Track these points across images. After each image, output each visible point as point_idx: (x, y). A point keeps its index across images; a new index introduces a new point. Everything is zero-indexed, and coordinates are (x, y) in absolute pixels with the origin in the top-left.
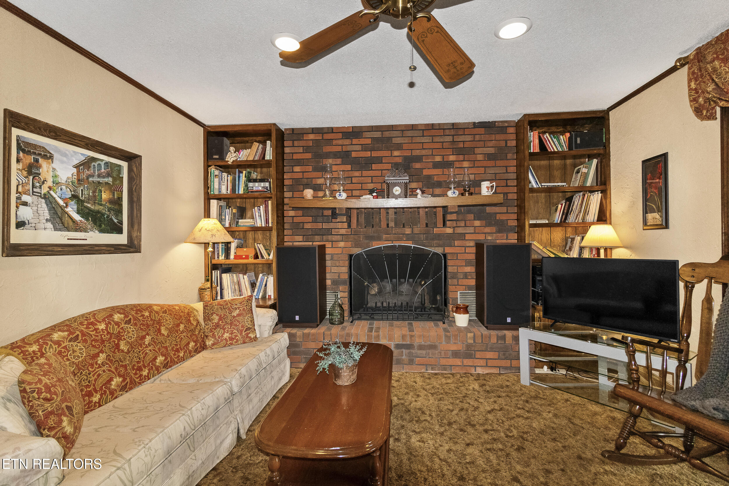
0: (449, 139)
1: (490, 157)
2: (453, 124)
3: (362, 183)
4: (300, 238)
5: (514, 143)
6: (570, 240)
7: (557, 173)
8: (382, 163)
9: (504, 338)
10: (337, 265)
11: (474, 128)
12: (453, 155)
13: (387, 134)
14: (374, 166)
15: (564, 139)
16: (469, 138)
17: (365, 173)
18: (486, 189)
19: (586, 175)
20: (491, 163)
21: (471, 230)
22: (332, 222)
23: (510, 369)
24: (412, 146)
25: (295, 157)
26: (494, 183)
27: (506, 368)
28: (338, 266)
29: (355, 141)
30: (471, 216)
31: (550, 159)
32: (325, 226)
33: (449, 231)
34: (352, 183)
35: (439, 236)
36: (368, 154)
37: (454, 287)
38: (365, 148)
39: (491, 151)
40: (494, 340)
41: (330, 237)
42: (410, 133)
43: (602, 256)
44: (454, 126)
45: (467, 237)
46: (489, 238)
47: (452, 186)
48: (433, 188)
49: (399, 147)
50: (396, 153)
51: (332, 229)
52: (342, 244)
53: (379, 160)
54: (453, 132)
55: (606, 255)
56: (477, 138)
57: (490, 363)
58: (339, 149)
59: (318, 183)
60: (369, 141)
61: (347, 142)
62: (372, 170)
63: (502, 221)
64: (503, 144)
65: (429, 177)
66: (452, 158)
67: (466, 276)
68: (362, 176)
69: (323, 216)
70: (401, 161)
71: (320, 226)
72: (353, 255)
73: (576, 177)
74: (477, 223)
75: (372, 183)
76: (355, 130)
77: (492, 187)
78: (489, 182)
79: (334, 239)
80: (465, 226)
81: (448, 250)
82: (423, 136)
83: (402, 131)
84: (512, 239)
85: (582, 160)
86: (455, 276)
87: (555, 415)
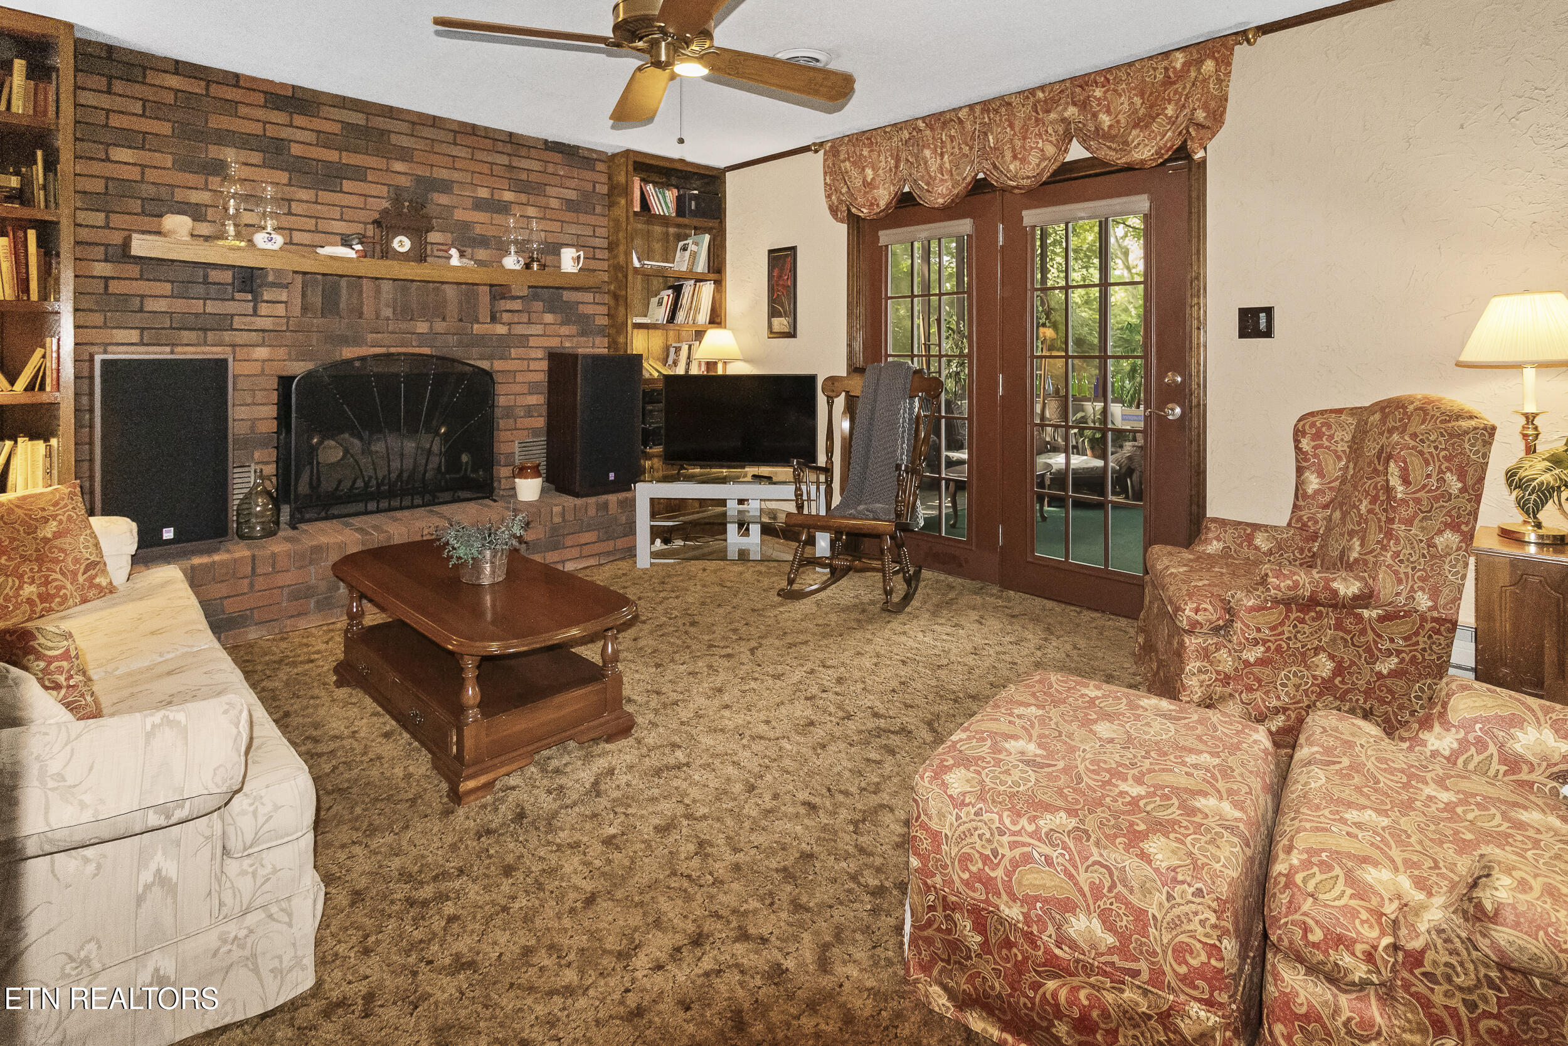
0: (504, 160)
1: (571, 205)
2: (511, 134)
3: (317, 218)
4: (134, 336)
5: (604, 189)
6: (672, 350)
7: (657, 246)
8: (365, 180)
9: (605, 506)
10: (249, 401)
11: (546, 149)
12: (509, 190)
13: (380, 122)
14: (347, 185)
15: (671, 195)
16: (536, 166)
17: (324, 196)
18: (569, 261)
19: (694, 255)
20: (569, 216)
21: (537, 329)
22: (233, 299)
23: (614, 554)
24: (434, 159)
25: (116, 121)
26: (581, 253)
27: (608, 553)
28: (248, 405)
29: (299, 120)
30: (538, 306)
31: (648, 222)
32: (212, 307)
33: (501, 329)
34: (290, 213)
35: (482, 340)
36: (332, 156)
37: (509, 433)
38: (325, 140)
39: (572, 195)
40: (592, 512)
41: (227, 336)
42: (427, 132)
43: (720, 372)
44: (512, 139)
45: (533, 342)
46: (567, 345)
47: (513, 249)
48: (473, 247)
49: (405, 155)
50: (399, 166)
51: (232, 316)
52: (262, 353)
53: (359, 174)
54: (508, 148)
55: (725, 369)
56: (551, 169)
57: (586, 550)
58: (255, 128)
59: (193, 201)
60: (336, 128)
61: (280, 117)
62: (341, 191)
63: (587, 316)
64: (589, 187)
65: (466, 225)
66: (508, 196)
67: (529, 411)
68: (316, 202)
69: (206, 282)
70: (408, 184)
71: (197, 306)
72: (294, 378)
73: (682, 257)
74: (549, 318)
75: (342, 219)
76: (299, 95)
77: (579, 257)
78: (574, 250)
79: (239, 341)
80: (529, 323)
81: (498, 365)
82: (455, 144)
83: (414, 123)
84: (599, 347)
85: (687, 232)
86: (509, 412)
87: (704, 586)
